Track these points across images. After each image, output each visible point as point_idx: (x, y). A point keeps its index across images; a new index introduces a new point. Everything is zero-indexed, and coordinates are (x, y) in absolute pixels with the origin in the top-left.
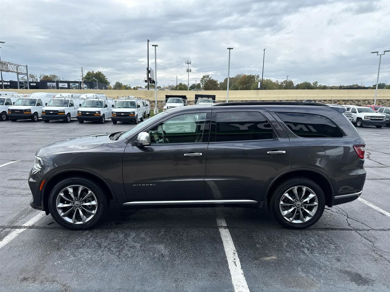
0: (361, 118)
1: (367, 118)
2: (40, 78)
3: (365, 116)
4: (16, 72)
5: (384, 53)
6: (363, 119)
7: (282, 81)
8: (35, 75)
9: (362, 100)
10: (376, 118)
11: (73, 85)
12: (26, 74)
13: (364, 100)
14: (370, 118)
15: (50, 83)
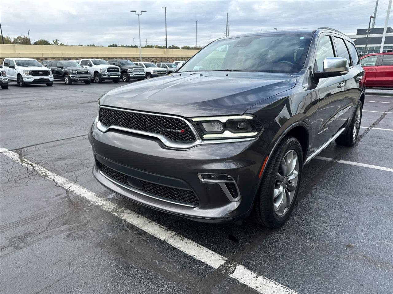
0: (150, 73)
1: (155, 73)
3: (153, 71)
5: (141, 13)
6: (152, 73)
7: (16, 37)
9: (124, 58)
10: (161, 72)
13: (126, 58)
14: (158, 72)
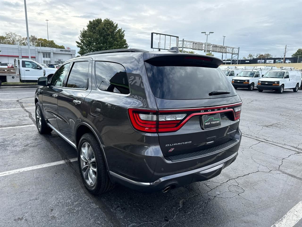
2: (256, 57)
4: (231, 53)
8: (253, 55)
11: (278, 61)
12: (237, 54)
15: (260, 61)
